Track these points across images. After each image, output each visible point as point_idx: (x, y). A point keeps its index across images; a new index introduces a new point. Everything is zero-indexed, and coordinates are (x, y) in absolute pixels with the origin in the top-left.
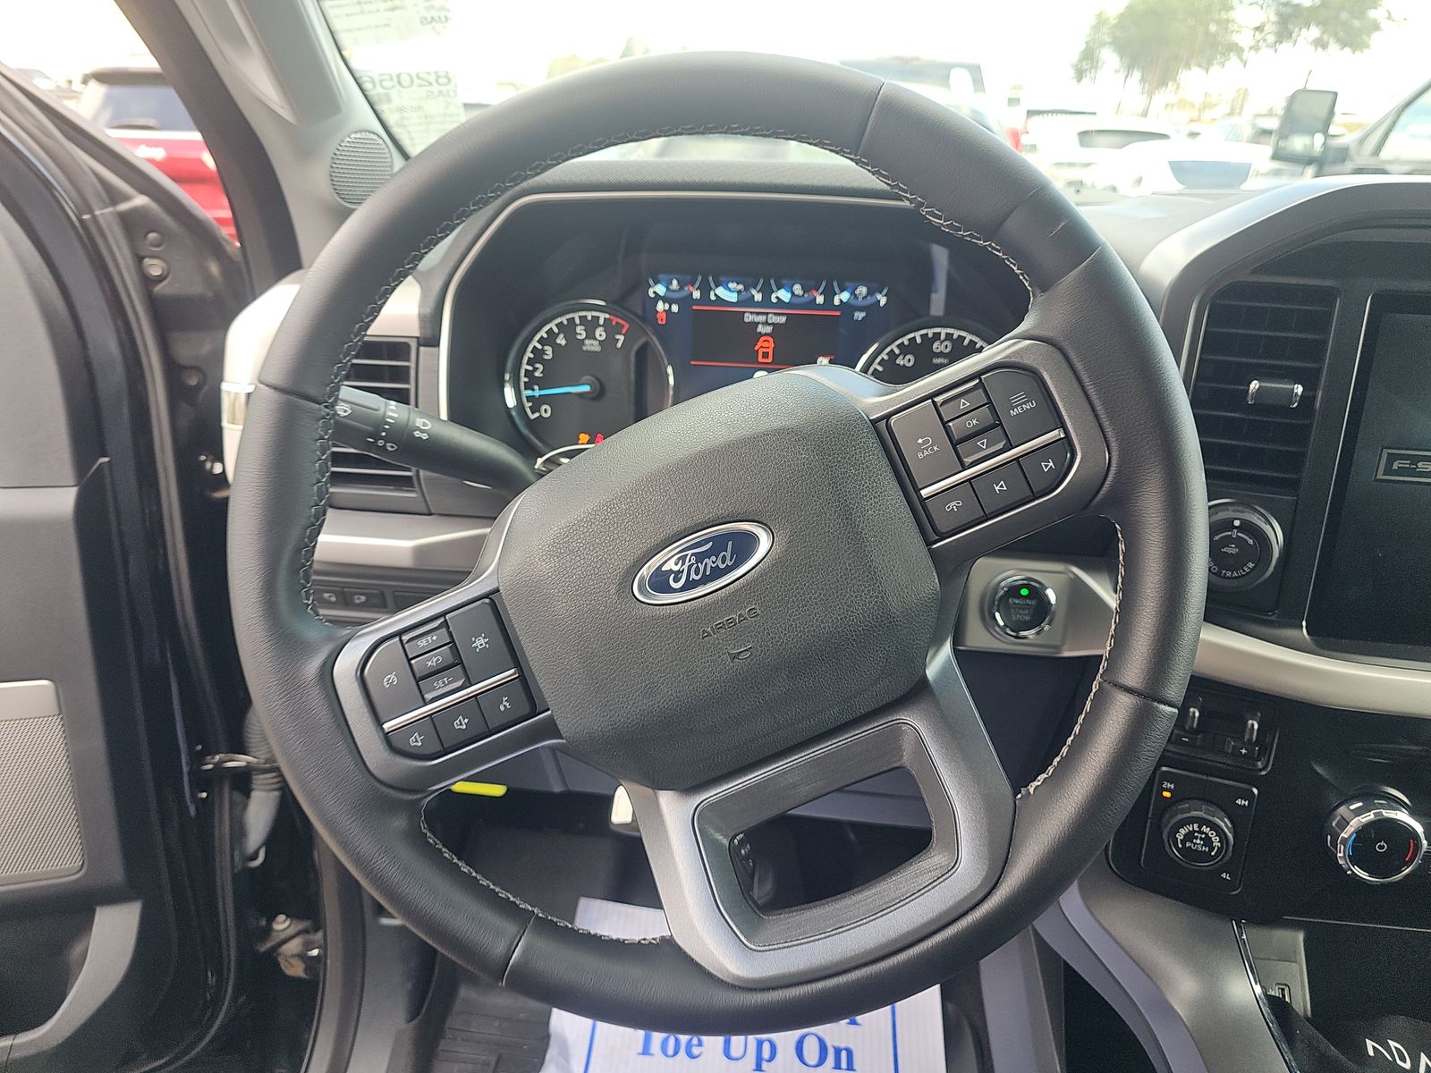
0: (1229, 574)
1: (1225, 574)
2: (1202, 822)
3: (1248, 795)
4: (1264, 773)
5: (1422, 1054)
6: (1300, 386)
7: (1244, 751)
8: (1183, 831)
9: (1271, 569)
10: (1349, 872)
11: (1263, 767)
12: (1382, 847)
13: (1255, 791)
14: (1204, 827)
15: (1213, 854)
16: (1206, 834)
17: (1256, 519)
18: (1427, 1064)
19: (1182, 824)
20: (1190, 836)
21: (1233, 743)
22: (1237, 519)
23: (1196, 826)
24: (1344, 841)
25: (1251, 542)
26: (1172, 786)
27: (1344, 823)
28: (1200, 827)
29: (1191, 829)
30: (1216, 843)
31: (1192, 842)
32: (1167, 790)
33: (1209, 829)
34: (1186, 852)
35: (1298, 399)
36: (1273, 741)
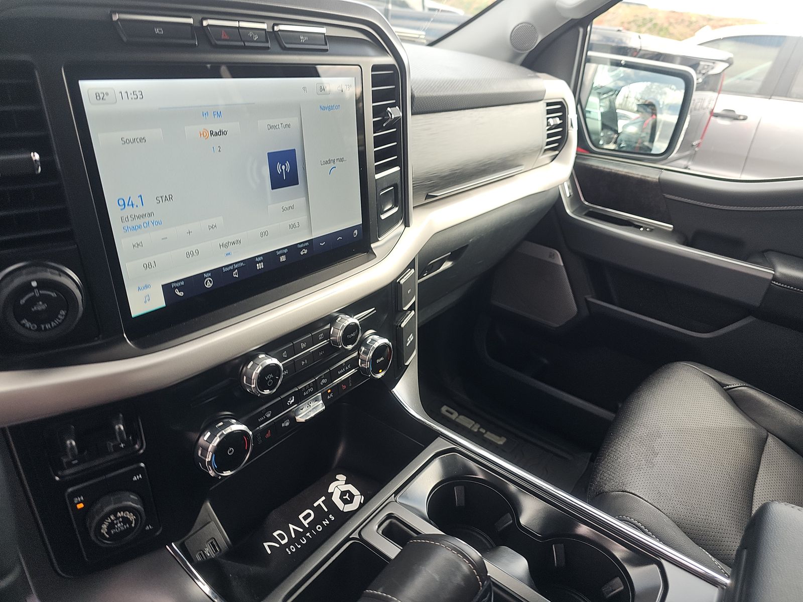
0: (48, 326)
1: (45, 327)
2: (114, 512)
3: (139, 470)
4: (142, 451)
5: (290, 525)
6: (36, 154)
7: (122, 445)
8: (104, 526)
9: (81, 308)
10: (220, 477)
11: (139, 448)
12: (231, 451)
13: (142, 465)
14: (119, 513)
15: (133, 525)
16: (122, 517)
17: (49, 275)
18: (293, 529)
19: (102, 522)
20: (111, 526)
21: (112, 444)
22: (33, 280)
23: (112, 517)
24: (210, 463)
25: (54, 295)
26: (82, 498)
27: (205, 450)
28: (115, 516)
29: (110, 521)
30: (131, 517)
31: (115, 528)
32: (79, 503)
33: (122, 513)
34: (113, 537)
35: (39, 163)
36: (139, 426)
